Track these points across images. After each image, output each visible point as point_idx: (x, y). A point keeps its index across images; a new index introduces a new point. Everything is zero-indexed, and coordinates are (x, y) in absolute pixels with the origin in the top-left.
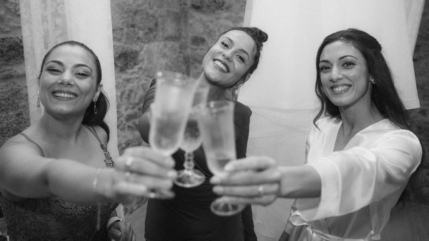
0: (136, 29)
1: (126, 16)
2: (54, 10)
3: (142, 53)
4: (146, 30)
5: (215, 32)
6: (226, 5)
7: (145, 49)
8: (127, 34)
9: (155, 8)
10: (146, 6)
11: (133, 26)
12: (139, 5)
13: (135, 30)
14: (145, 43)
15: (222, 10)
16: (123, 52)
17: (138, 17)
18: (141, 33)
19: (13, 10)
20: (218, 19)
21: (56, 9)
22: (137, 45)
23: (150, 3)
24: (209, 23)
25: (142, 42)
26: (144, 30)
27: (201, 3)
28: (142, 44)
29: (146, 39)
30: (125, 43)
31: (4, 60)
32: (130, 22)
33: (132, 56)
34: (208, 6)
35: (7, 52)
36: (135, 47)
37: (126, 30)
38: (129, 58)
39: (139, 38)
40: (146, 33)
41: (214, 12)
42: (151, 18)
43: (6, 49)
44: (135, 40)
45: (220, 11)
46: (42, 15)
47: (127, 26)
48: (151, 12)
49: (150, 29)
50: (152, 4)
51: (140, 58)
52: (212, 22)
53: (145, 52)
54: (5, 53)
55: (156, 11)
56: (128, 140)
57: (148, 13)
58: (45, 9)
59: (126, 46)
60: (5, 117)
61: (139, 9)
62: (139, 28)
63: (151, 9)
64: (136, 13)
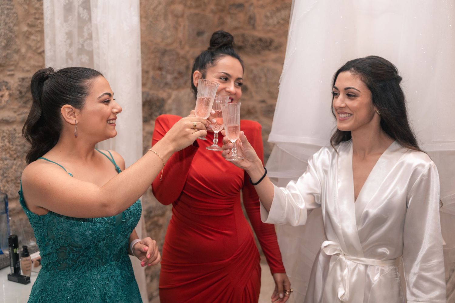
0: (164, 73)
1: (152, 56)
2: (80, 46)
3: (170, 101)
4: (176, 75)
5: (260, 78)
6: (274, 44)
7: (173, 97)
8: (154, 78)
9: (187, 48)
10: (175, 45)
11: (160, 69)
12: (167, 45)
13: (162, 74)
14: (173, 89)
15: (270, 50)
16: (148, 99)
17: (166, 59)
18: (169, 78)
19: (34, 48)
20: (263, 61)
21: (83, 45)
22: (164, 91)
23: (181, 42)
24: (253, 67)
25: (170, 88)
26: (172, 73)
27: (243, 42)
28: (170, 91)
29: (175, 84)
30: (151, 89)
31: (22, 102)
32: (157, 64)
33: (158, 104)
34: (252, 46)
35: (26, 93)
36: (162, 94)
37: (151, 73)
38: (154, 107)
39: (166, 84)
40: (176, 78)
41: (259, 52)
42: (182, 60)
43: (25, 90)
44: (162, 85)
45: (267, 52)
46: (67, 52)
47: (154, 69)
48: (182, 53)
49: (180, 73)
50: (183, 43)
51: (167, 107)
52: (256, 65)
53: (174, 100)
54: (23, 94)
55: (188, 52)
56: (150, 207)
57: (178, 54)
58: (71, 45)
59: (151, 92)
60: (20, 165)
61: (168, 48)
62: (168, 72)
63: (182, 48)
64: (164, 53)
